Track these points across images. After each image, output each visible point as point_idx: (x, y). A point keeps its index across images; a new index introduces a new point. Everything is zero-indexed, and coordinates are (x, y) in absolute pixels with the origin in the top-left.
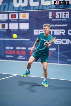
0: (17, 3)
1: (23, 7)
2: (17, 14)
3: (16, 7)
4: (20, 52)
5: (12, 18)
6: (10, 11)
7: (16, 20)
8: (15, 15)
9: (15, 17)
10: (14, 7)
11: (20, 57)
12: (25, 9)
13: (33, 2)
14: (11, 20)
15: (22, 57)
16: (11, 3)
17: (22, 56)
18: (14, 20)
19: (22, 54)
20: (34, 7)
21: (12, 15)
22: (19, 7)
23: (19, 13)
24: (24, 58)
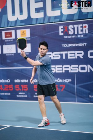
0: (13, 15)
1: (22, 21)
2: (13, 32)
3: (12, 22)
4: (21, 87)
5: (6, 37)
6: (4, 27)
7: (11, 40)
8: (11, 33)
9: (11, 36)
10: (8, 22)
11: (21, 95)
12: (24, 24)
13: (36, 13)
14: (6, 41)
15: (23, 95)
16: (4, 16)
17: (23, 93)
18: (9, 41)
19: (23, 90)
20: (37, 19)
21: (6, 34)
22: (16, 22)
23: (16, 30)
24: (26, 96)
